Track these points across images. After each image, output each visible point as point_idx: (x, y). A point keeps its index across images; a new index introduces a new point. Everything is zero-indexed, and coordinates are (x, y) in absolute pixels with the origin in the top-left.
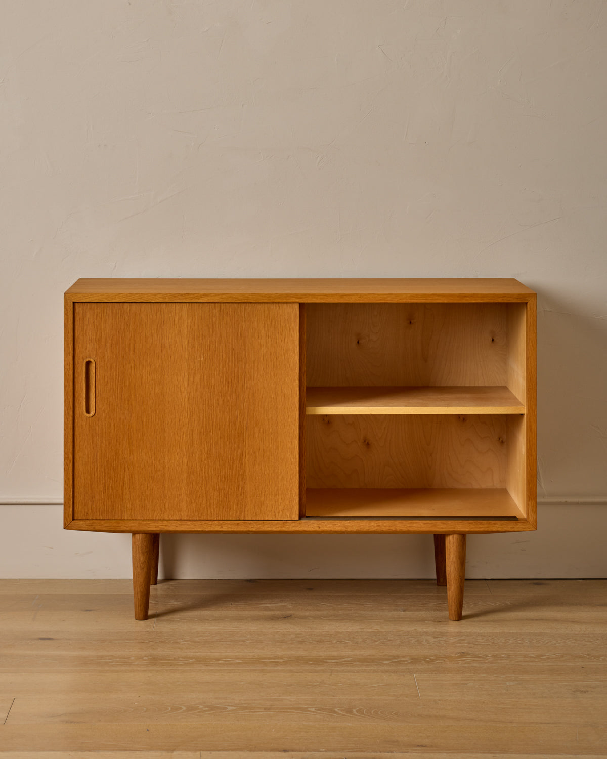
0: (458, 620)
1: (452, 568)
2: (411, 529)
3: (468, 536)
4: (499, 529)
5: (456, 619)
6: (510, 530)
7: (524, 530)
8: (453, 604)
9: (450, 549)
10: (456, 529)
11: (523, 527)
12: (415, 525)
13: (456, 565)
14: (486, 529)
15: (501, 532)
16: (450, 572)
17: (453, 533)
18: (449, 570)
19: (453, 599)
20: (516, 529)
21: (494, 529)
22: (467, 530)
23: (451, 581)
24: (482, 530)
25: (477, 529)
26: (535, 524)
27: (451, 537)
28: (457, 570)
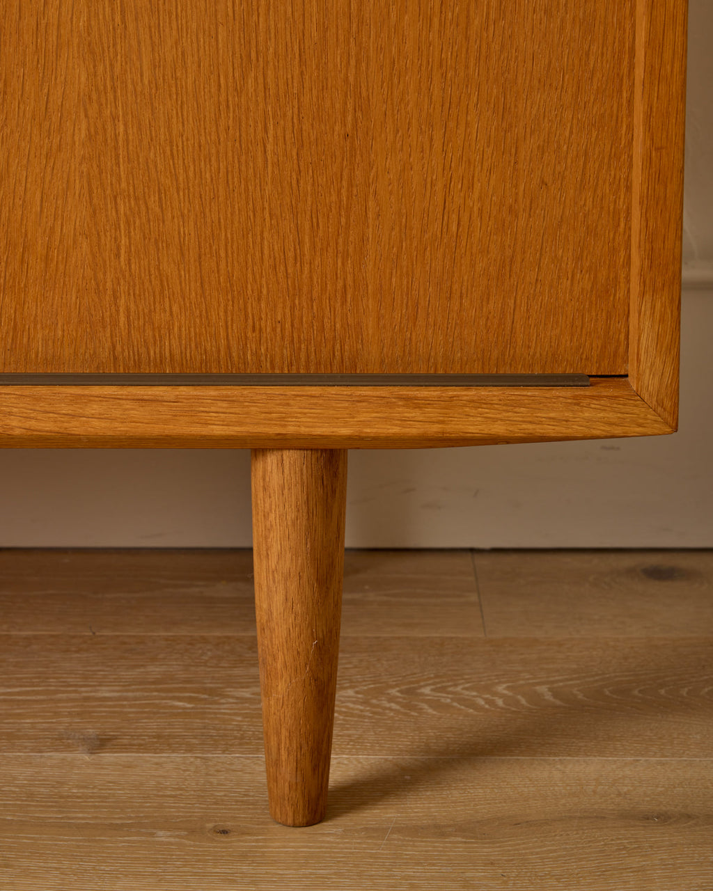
0: (309, 824)
1: (278, 599)
2: (76, 428)
3: (353, 460)
4: (499, 429)
5: (300, 819)
6: (550, 430)
7: (618, 431)
8: (284, 754)
9: (266, 516)
10: (291, 429)
11: (611, 416)
12: (95, 408)
13: (293, 587)
14: (434, 429)
15: (507, 440)
16: (270, 613)
17: (281, 443)
18: (265, 606)
19: (284, 733)
20: (575, 429)
21: (473, 426)
22: (344, 432)
23: (275, 658)
24: (414, 430)
25: (394, 430)
26: (668, 404)
27: (272, 460)
28: (298, 608)
